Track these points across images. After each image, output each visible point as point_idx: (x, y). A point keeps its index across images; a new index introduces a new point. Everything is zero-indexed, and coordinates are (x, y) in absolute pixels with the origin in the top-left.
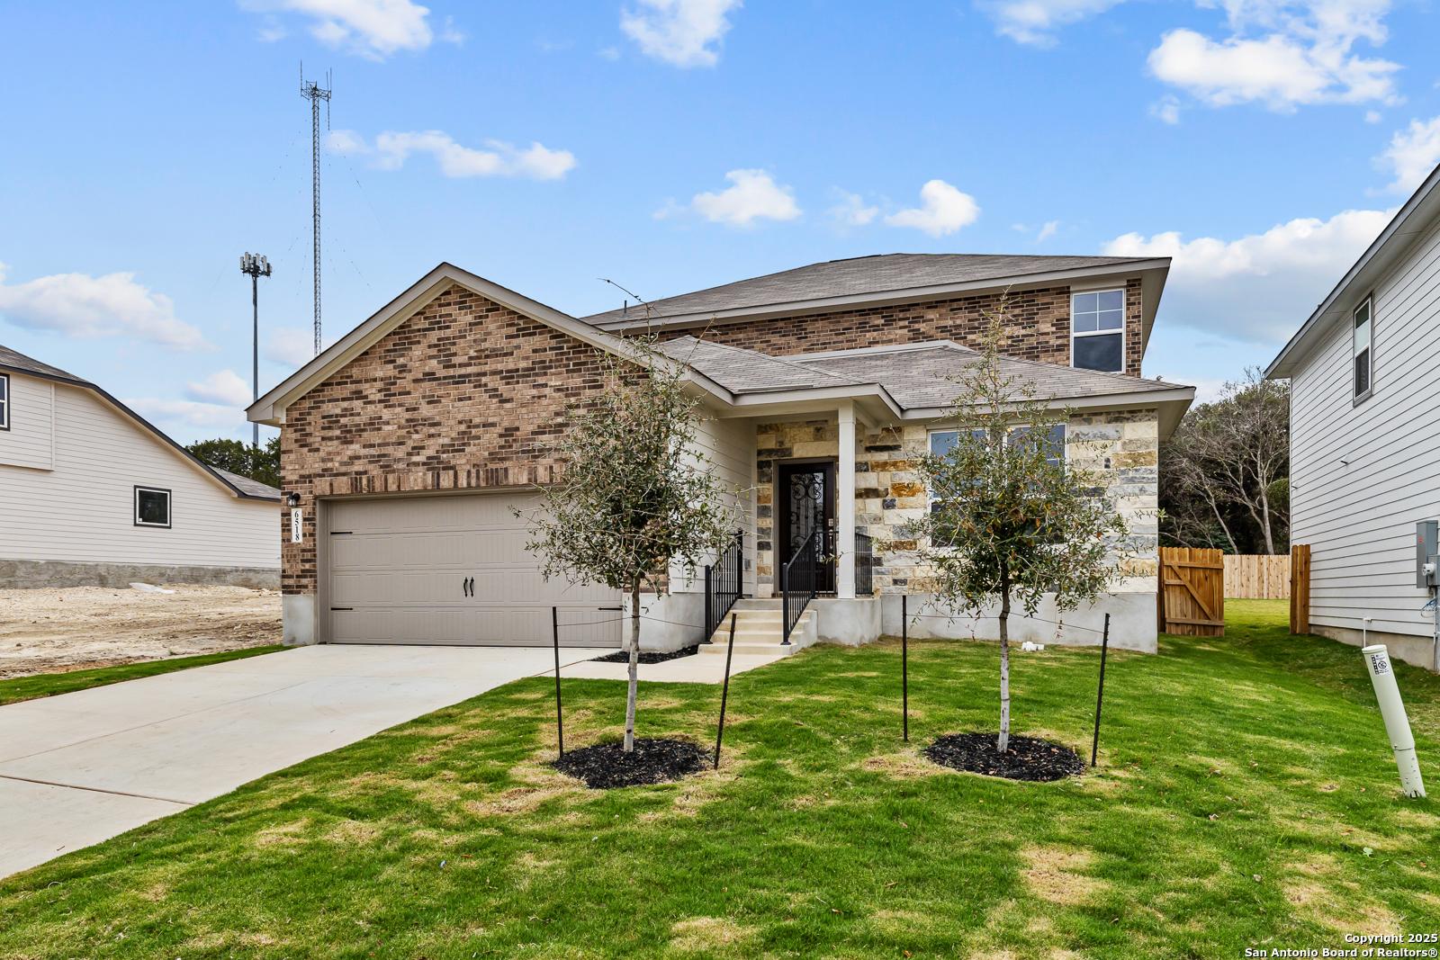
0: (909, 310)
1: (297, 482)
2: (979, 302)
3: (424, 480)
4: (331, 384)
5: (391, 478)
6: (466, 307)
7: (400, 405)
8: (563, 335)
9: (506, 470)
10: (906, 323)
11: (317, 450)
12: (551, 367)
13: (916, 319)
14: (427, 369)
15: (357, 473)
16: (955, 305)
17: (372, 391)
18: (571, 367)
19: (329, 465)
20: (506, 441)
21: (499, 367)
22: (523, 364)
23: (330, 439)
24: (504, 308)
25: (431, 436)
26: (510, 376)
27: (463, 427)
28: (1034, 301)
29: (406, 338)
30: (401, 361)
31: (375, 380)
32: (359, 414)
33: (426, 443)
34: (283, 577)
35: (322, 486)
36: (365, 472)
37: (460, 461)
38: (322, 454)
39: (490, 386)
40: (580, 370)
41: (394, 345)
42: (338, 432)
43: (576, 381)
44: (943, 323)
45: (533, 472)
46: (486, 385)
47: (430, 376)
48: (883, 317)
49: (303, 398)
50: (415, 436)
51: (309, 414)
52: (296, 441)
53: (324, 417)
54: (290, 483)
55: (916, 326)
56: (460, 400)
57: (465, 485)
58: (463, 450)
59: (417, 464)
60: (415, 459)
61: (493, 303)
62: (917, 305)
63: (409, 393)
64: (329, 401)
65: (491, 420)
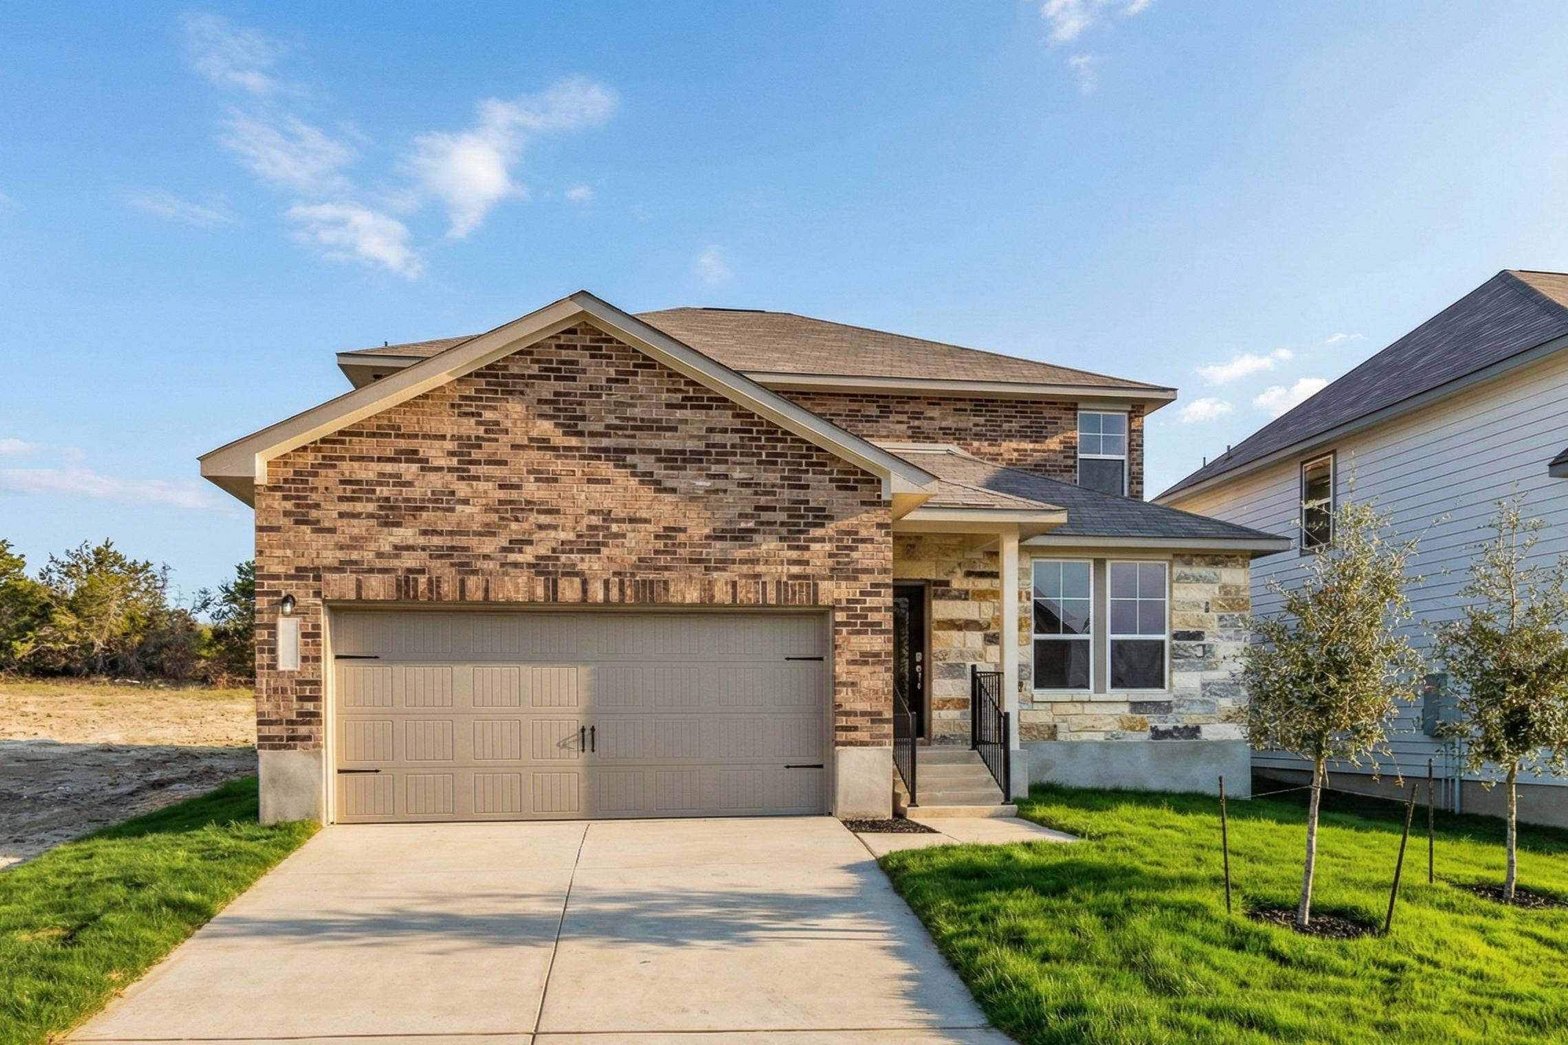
0: (908, 403)
1: (288, 577)
2: (987, 406)
3: (532, 591)
4: (360, 434)
5: (472, 582)
6: (602, 356)
7: (487, 479)
8: (752, 415)
9: (666, 582)
10: (904, 418)
11: (332, 531)
12: (734, 454)
13: (916, 415)
14: (534, 434)
15: (409, 570)
16: (960, 405)
17: (435, 453)
18: (764, 457)
19: (355, 556)
20: (666, 545)
21: (656, 444)
22: (691, 445)
23: (356, 516)
24: (662, 366)
25: (541, 527)
26: (674, 459)
27: (596, 520)
28: (1041, 413)
29: (500, 385)
30: (488, 415)
31: (443, 437)
32: (410, 484)
33: (535, 537)
34: (260, 723)
35: (342, 586)
36: (422, 571)
37: (590, 564)
38: (338, 538)
39: (641, 468)
40: (775, 463)
41: (477, 391)
42: (371, 507)
43: (771, 477)
44: (944, 424)
45: (708, 587)
46: (634, 466)
47: (543, 444)
48: (878, 407)
49: (304, 448)
50: (514, 526)
51: (315, 475)
52: (286, 514)
53: (342, 482)
54: (275, 577)
55: (917, 423)
56: (589, 481)
57: (600, 597)
58: (598, 552)
59: (516, 565)
60: (513, 557)
61: (645, 358)
62: (919, 398)
63: (505, 463)
64: (352, 459)
65: (643, 514)
